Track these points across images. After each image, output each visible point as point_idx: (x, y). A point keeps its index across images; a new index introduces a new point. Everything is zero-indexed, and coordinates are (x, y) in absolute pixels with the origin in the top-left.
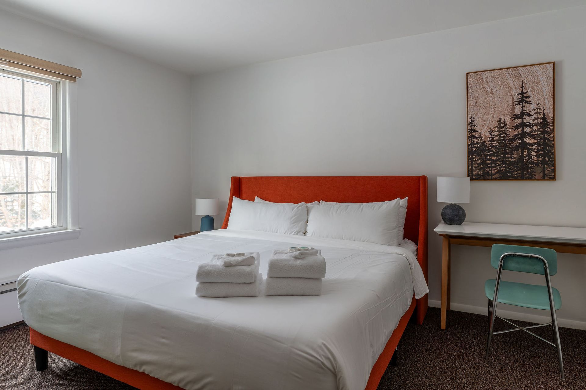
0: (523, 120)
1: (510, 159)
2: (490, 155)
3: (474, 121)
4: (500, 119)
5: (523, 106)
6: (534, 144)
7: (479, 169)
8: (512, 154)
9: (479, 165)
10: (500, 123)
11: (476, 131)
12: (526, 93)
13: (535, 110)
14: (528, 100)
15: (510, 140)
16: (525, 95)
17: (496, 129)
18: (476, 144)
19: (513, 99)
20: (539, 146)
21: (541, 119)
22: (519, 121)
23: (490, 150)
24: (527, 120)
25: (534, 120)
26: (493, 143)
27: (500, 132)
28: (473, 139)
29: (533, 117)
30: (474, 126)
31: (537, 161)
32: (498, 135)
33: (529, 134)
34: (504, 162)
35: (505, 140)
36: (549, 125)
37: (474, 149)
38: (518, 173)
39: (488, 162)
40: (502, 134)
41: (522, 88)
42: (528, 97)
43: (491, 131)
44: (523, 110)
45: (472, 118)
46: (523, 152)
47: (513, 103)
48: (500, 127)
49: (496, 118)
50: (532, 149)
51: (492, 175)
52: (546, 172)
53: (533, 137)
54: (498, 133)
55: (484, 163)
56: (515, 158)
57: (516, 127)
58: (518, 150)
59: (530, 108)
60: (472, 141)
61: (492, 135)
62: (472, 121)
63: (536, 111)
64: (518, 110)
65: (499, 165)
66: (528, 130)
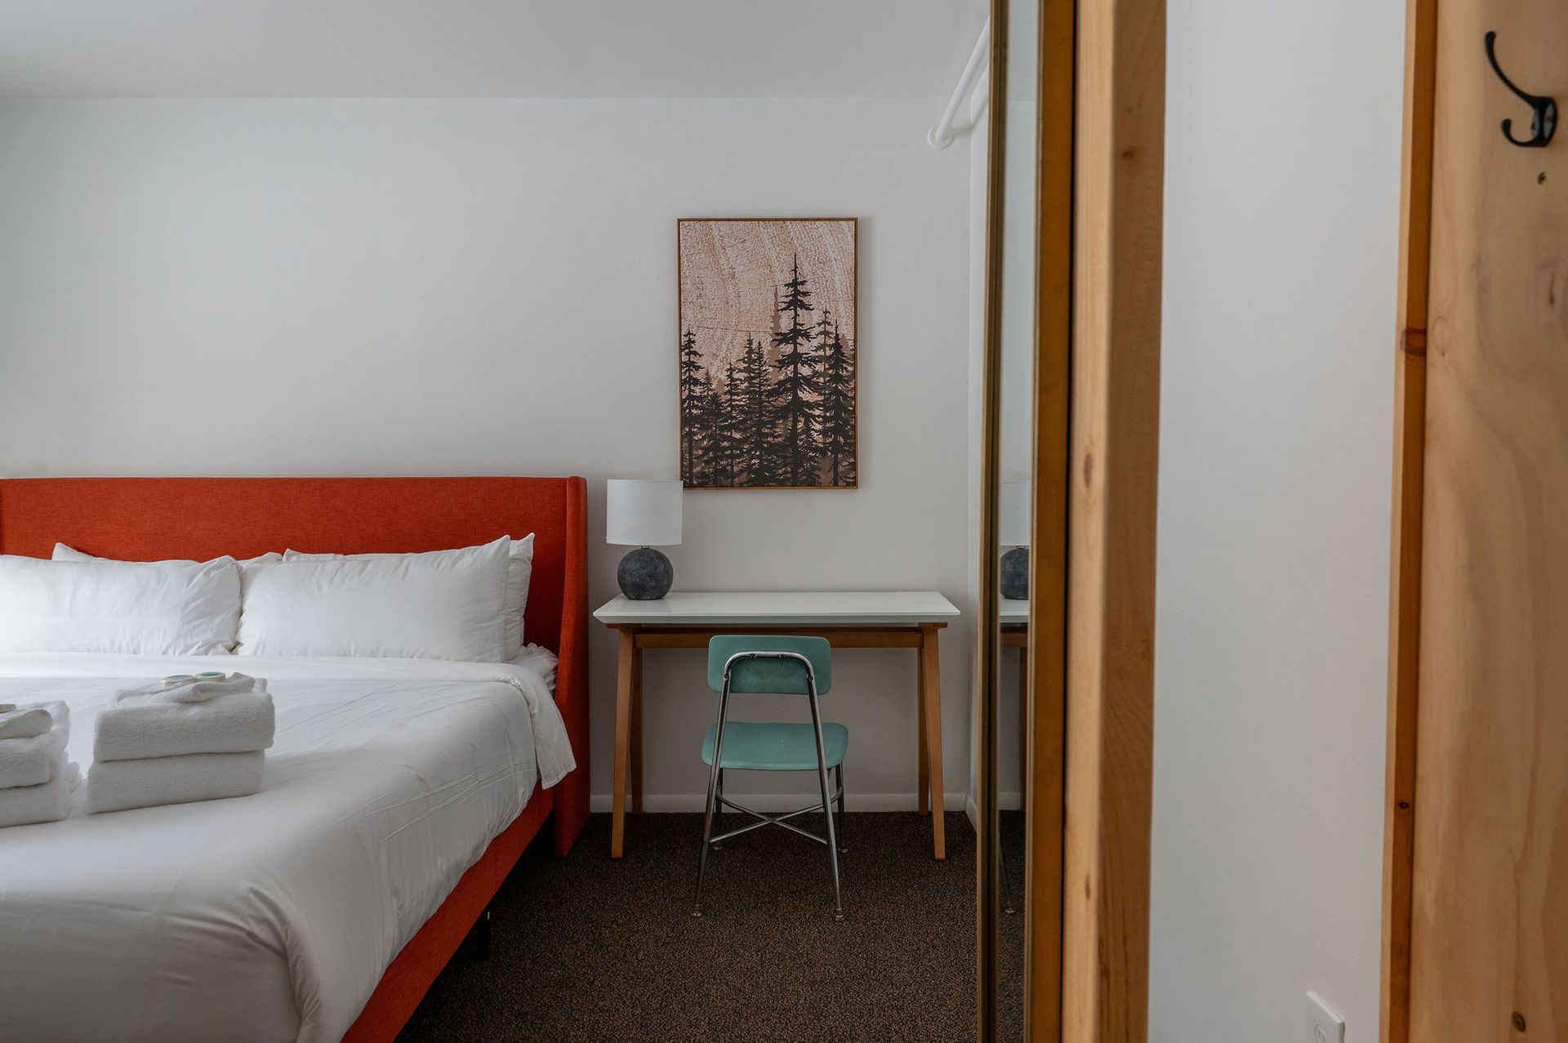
0: (795, 348)
1: (770, 439)
2: (730, 428)
3: (694, 342)
4: (750, 342)
5: (796, 315)
6: (817, 405)
7: (705, 462)
8: (774, 426)
9: (706, 450)
10: (750, 351)
11: (700, 367)
12: (803, 283)
13: (819, 324)
14: (805, 300)
15: (770, 394)
16: (799, 288)
17: (742, 365)
18: (699, 398)
19: (776, 294)
20: (825, 411)
21: (831, 347)
22: (787, 349)
23: (729, 416)
24: (806, 347)
25: (818, 349)
26: (735, 397)
27: (749, 372)
28: (692, 387)
29: (815, 343)
30: (695, 353)
31: (824, 443)
32: (746, 379)
33: (808, 381)
34: (758, 445)
35: (761, 394)
36: (845, 362)
37: (694, 412)
38: (786, 472)
39: (726, 444)
40: (754, 378)
41: (795, 270)
42: (806, 294)
43: (731, 370)
44: (796, 324)
45: (689, 334)
46: (795, 422)
47: (776, 305)
48: (750, 361)
49: (741, 339)
50: (814, 417)
51: (733, 476)
52: (840, 469)
53: (815, 387)
54: (746, 375)
55: (715, 447)
56: (780, 436)
57: (782, 364)
58: (785, 418)
59: (810, 319)
60: (690, 390)
61: (733, 380)
62: (690, 341)
63: (821, 329)
64: (786, 325)
65: (748, 452)
66: (805, 371)
